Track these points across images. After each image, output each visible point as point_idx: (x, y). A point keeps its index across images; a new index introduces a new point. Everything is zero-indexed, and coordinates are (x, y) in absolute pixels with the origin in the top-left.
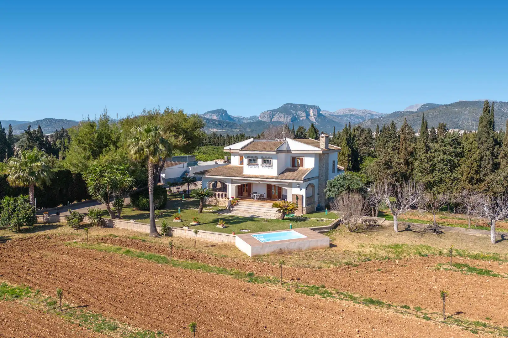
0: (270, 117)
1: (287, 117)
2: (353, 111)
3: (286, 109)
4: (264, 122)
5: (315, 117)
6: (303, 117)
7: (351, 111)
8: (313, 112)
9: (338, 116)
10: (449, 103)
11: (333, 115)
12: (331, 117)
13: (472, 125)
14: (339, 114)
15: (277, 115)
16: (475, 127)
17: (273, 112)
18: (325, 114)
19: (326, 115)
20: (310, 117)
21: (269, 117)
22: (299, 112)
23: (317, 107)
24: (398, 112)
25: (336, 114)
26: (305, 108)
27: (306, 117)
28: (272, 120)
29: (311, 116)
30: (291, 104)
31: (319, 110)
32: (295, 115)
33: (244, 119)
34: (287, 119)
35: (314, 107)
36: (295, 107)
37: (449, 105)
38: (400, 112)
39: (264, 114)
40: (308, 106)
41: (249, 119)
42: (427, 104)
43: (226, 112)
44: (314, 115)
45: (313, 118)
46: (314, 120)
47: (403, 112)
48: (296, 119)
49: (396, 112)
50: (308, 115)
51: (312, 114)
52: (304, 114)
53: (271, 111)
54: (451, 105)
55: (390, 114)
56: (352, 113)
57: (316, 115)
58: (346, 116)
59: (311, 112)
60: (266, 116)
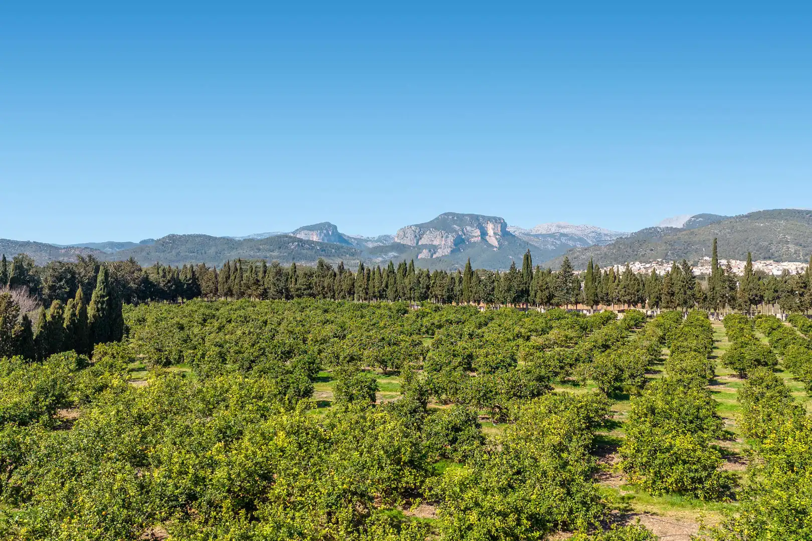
0: (416, 236)
1: (447, 237)
2: (564, 227)
3: (444, 223)
4: (403, 245)
5: (497, 237)
6: (476, 237)
7: (559, 226)
8: (494, 229)
9: (537, 236)
10: (745, 213)
11: (528, 234)
12: (525, 239)
13: (795, 253)
14: (539, 233)
15: (428, 233)
16: (801, 257)
17: (420, 228)
18: (514, 232)
19: (517, 234)
20: (487, 238)
21: (413, 237)
22: (469, 228)
23: (500, 219)
24: (650, 229)
25: (534, 233)
26: (479, 221)
27: (482, 238)
28: (420, 243)
29: (490, 236)
30: (453, 214)
31: (504, 225)
32: (460, 233)
33: (367, 240)
34: (446, 241)
35: (496, 220)
36: (460, 219)
37: (746, 216)
38: (655, 229)
39: (404, 231)
40: (483, 217)
41: (376, 241)
42: (700, 216)
43: (335, 227)
44: (495, 234)
45: (494, 239)
46: (495, 243)
47: (660, 228)
48: (463, 241)
49: (646, 229)
50: (484, 234)
51: (491, 232)
52: (477, 232)
53: (416, 226)
54: (749, 216)
55: (635, 233)
56: (562, 231)
57: (500, 233)
58: (552, 235)
59: (490, 229)
60: (408, 235)
